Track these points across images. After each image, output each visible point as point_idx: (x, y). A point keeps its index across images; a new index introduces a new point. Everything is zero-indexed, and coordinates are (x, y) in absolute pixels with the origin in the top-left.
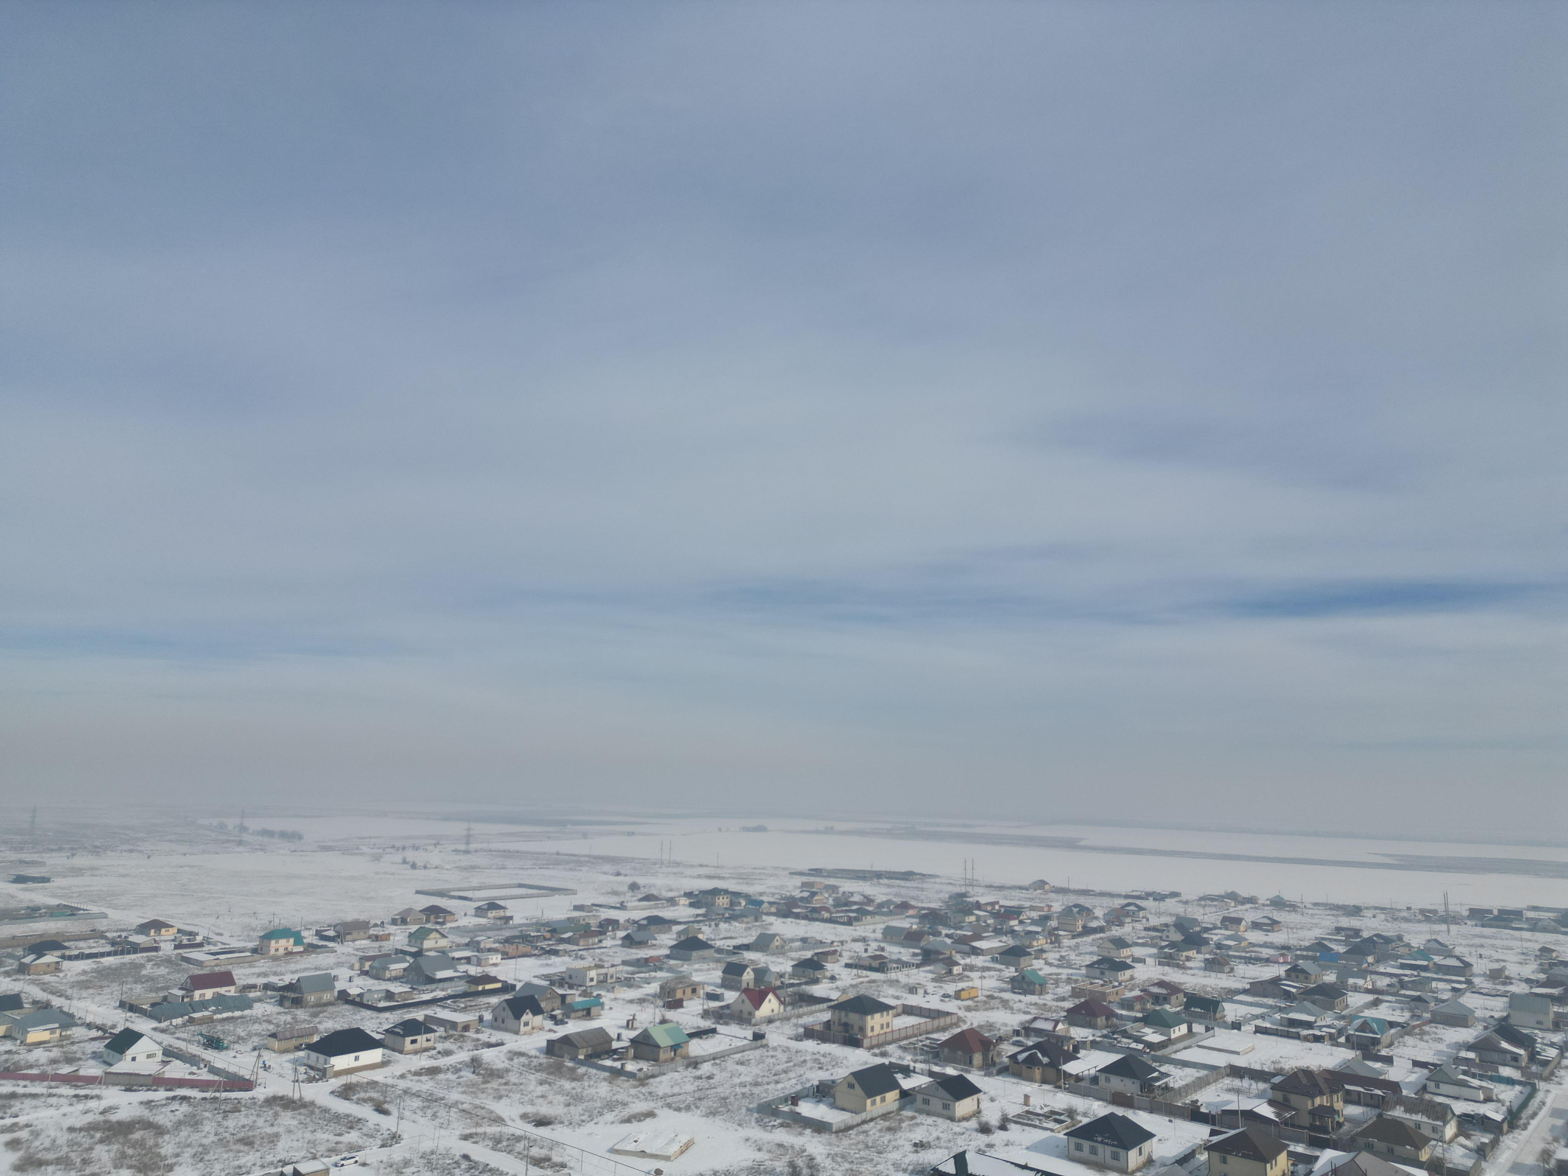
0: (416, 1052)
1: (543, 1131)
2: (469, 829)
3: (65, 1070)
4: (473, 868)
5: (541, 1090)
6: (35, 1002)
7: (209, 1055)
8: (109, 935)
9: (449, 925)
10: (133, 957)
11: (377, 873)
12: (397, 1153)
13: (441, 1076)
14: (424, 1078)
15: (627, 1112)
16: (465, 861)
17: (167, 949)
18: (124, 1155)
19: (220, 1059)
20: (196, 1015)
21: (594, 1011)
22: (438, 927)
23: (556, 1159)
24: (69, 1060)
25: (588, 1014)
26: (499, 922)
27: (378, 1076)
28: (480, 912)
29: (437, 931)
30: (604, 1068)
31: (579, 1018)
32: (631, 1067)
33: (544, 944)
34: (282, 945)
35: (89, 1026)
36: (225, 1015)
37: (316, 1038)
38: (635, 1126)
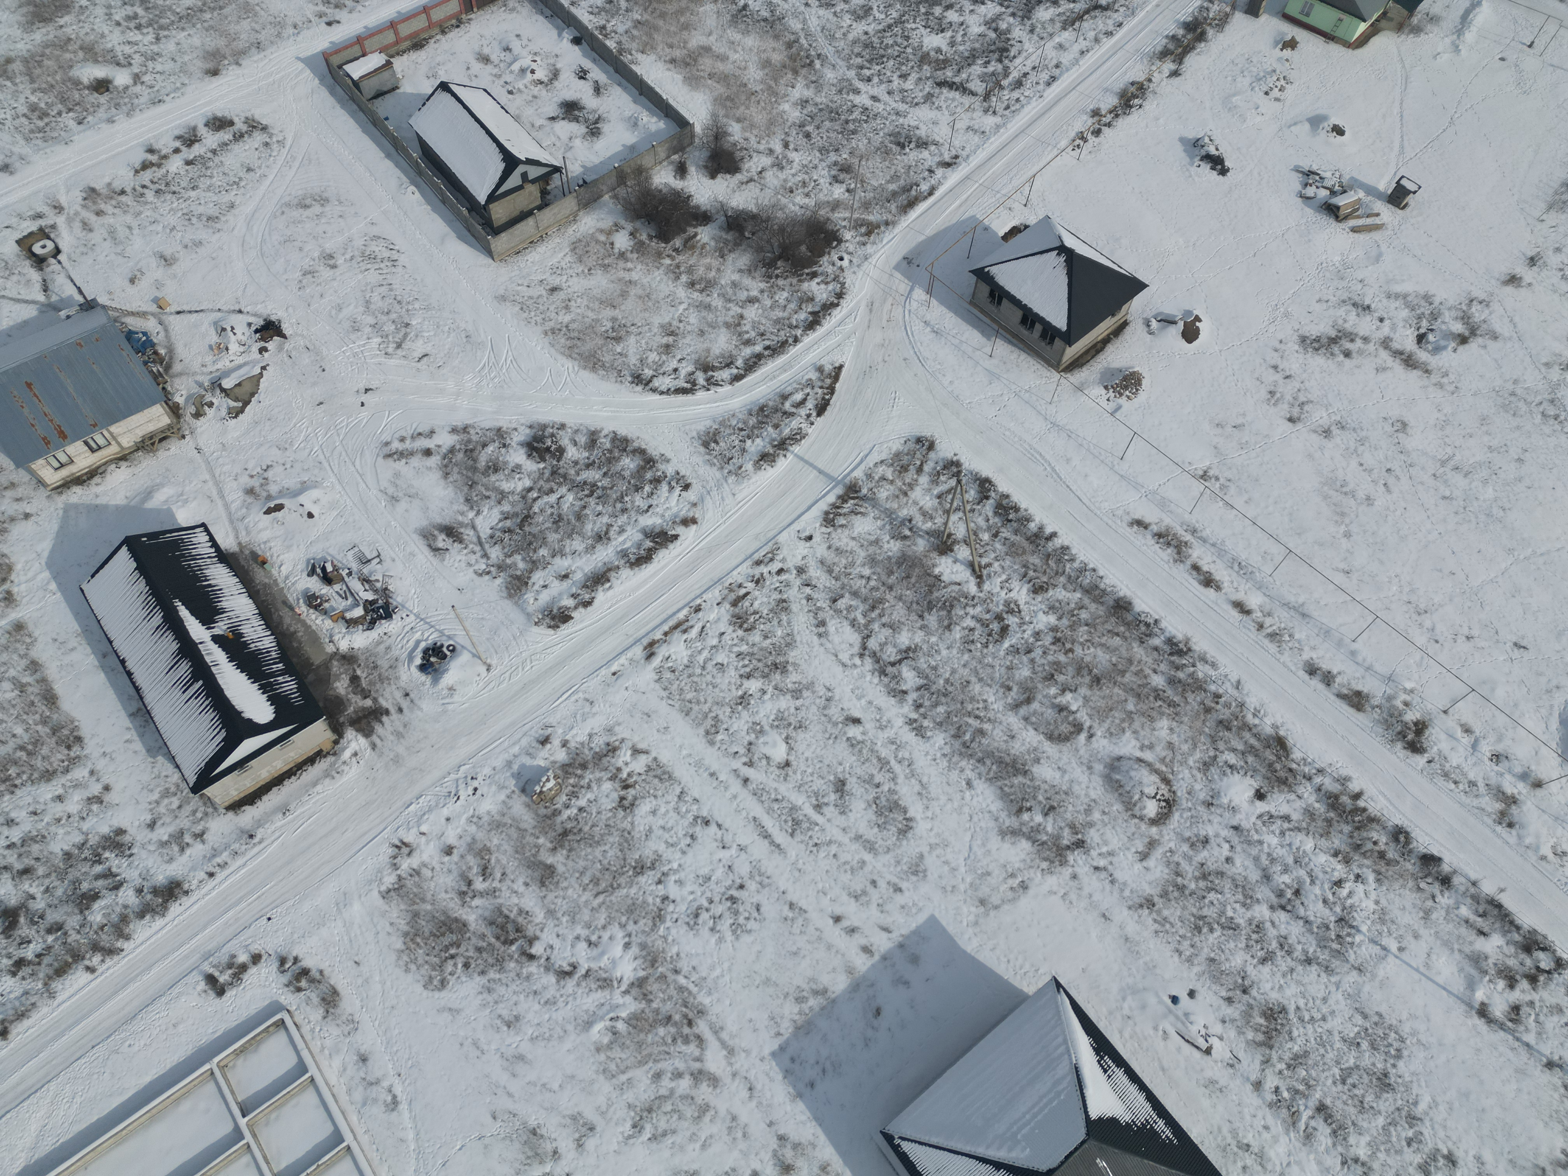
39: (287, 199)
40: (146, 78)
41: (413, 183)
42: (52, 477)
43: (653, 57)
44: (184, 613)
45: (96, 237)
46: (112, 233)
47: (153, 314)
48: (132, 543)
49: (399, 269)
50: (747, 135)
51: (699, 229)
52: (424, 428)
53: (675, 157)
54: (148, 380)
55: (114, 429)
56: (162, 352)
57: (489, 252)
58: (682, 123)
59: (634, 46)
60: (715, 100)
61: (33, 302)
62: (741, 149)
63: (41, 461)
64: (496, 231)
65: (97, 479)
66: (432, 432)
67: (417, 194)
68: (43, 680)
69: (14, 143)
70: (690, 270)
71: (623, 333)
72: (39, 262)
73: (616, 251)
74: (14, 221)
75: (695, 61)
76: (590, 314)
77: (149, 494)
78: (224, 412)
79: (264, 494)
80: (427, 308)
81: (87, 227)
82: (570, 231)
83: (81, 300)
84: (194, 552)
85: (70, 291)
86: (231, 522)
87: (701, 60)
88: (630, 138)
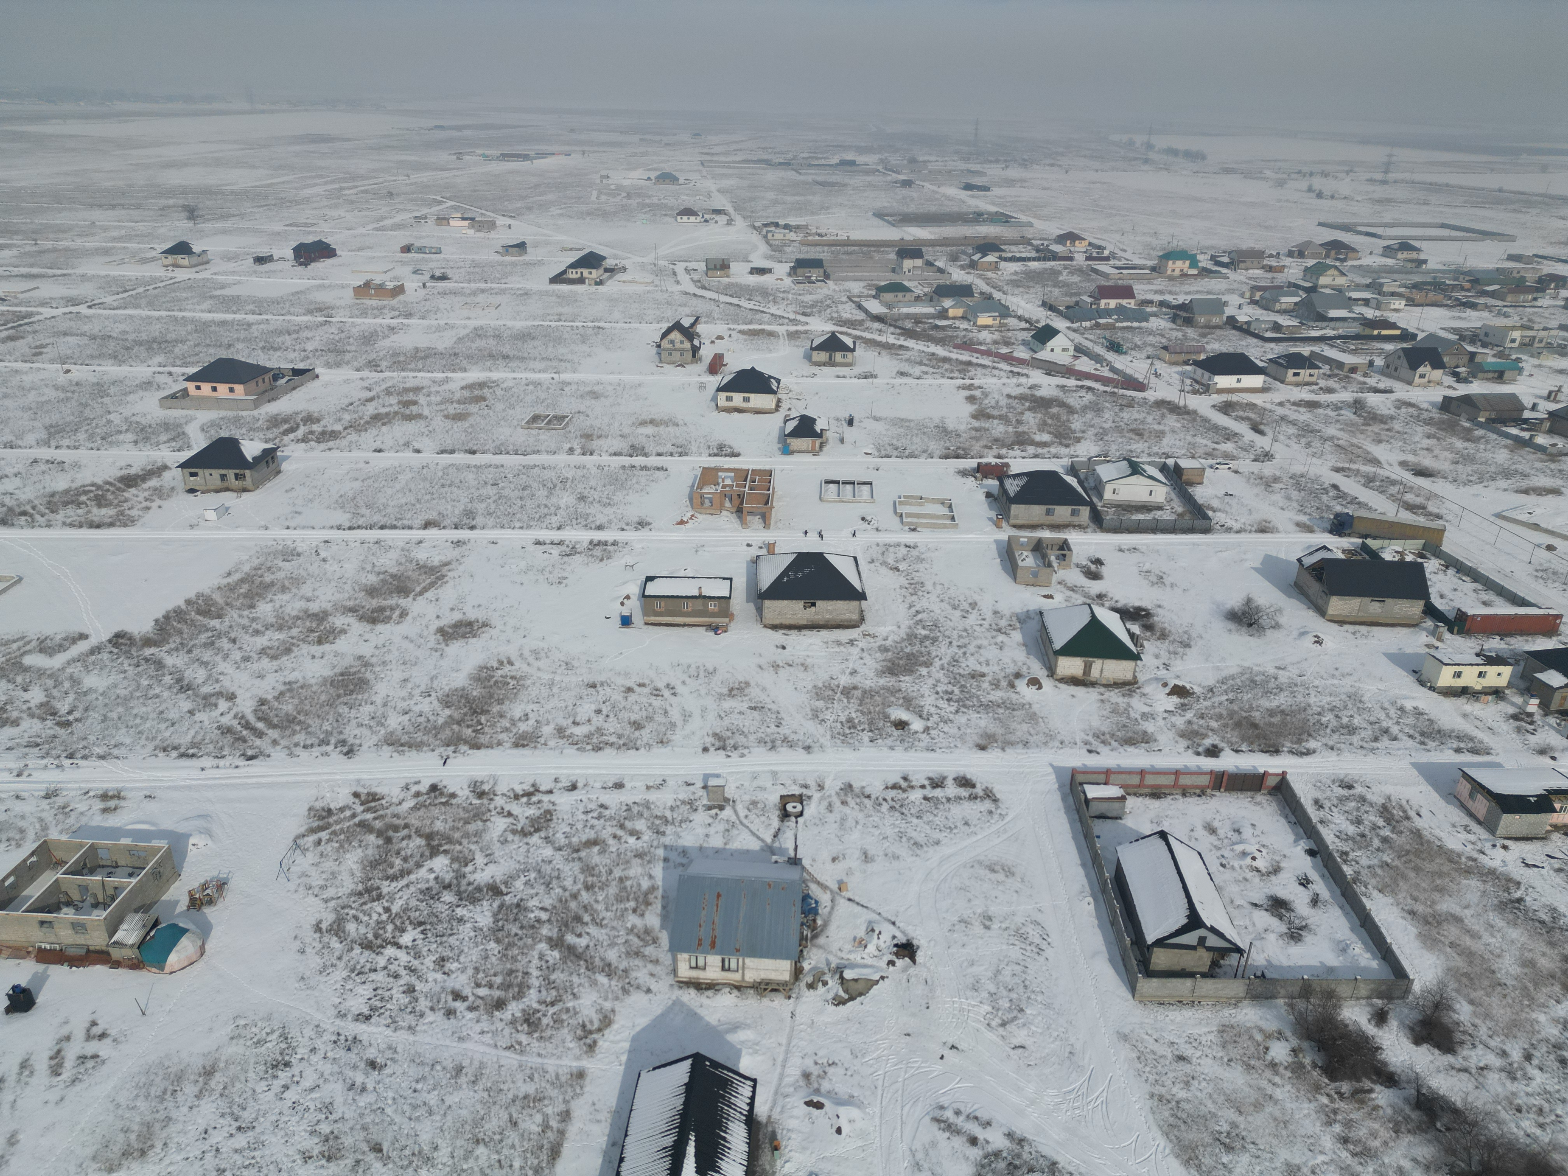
0: (1297, 385)
1: (1421, 481)
2: (1390, 156)
3: (1004, 350)
4: (1388, 201)
5: (1426, 442)
6: (982, 293)
7: (1111, 356)
8: (1035, 242)
9: (1350, 263)
10: (1053, 263)
11: (1279, 201)
12: (1268, 469)
13: (1320, 411)
14: (1302, 409)
15: (1525, 484)
16: (1380, 192)
17: (1080, 259)
18: (1045, 423)
19: (1120, 362)
20: (1101, 321)
21: (1508, 375)
22: (1338, 264)
23: (1432, 508)
24: (1007, 344)
25: (1499, 376)
26: (1409, 265)
27: (1258, 399)
28: (1388, 251)
29: (1336, 267)
30: (1507, 436)
31: (1488, 379)
32: (1541, 440)
33: (1460, 295)
34: (1177, 266)
35: (1020, 318)
36: (1125, 324)
37: (1203, 357)
38: (1532, 499)
39: (982, 858)
40: (933, 732)
41: (1093, 895)
42: (685, 972)
43: (1390, 900)
44: (691, 1149)
45: (831, 818)
46: (843, 820)
47: (832, 891)
48: (698, 1059)
49: (1041, 959)
50: (1478, 1021)
51: (1378, 1088)
52: (984, 1115)
53: (1379, 1002)
54: (796, 938)
55: (748, 961)
56: (819, 922)
57: (1133, 989)
58: (1399, 973)
59: (1373, 881)
60: (1449, 970)
61: (762, 840)
62: (1464, 1032)
63: (686, 956)
64: (1150, 974)
65: (710, 993)
66: (989, 1124)
67: (1092, 906)
68: (562, 1133)
69: (824, 736)
70: (1348, 1124)
71: (1238, 1145)
72: (785, 815)
73: (1269, 1058)
74: (788, 782)
75: (1439, 923)
76: (1211, 1106)
77: (735, 1027)
78: (830, 996)
79: (816, 1085)
80: (1048, 1006)
81: (830, 808)
82: (1226, 1012)
83: (792, 854)
84: (733, 1100)
85: (789, 845)
86: (776, 1093)
87: (1445, 926)
88: (1332, 959)
